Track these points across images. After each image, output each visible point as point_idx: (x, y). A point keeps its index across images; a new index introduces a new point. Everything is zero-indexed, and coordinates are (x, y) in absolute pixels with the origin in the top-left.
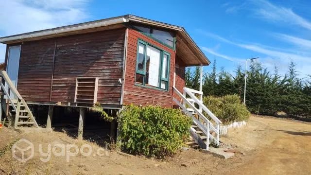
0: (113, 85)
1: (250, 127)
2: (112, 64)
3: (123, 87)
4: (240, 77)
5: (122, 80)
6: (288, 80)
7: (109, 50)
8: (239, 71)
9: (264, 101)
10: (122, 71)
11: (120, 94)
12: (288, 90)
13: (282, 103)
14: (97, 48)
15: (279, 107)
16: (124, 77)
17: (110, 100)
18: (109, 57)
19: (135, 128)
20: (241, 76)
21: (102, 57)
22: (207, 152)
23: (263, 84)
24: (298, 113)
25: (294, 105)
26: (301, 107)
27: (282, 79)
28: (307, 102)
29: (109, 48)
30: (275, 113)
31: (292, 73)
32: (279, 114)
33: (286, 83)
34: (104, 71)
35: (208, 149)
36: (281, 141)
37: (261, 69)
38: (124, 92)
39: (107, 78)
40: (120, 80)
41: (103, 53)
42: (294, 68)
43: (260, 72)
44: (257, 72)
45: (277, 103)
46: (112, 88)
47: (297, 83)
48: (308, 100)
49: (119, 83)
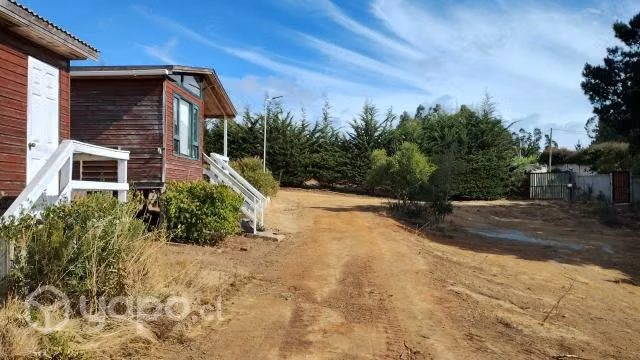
0: (147, 156)
1: (277, 206)
2: (143, 128)
3: (165, 159)
4: (250, 125)
5: (163, 149)
6: (321, 131)
7: (135, 108)
8: (247, 114)
9: (288, 164)
10: (162, 138)
11: (161, 169)
12: (320, 146)
13: (313, 167)
14: (114, 103)
15: (310, 172)
16: (165, 146)
17: (146, 177)
18: (138, 117)
19: (187, 211)
20: (252, 123)
21: (125, 118)
22: (255, 237)
23: (285, 136)
24: (335, 180)
25: (328, 169)
26: (339, 172)
27: (311, 128)
28: (346, 164)
29: (136, 105)
30: (302, 182)
31: (326, 119)
32: (308, 183)
33: (318, 135)
34: (130, 137)
35: (255, 232)
36: (323, 220)
37: (282, 112)
38: (166, 166)
39: (135, 147)
40: (159, 150)
41: (126, 112)
42: (328, 111)
43: (280, 117)
44: (277, 116)
45: (306, 166)
46: (147, 161)
47: (332, 135)
48: (348, 161)
49: (157, 153)
